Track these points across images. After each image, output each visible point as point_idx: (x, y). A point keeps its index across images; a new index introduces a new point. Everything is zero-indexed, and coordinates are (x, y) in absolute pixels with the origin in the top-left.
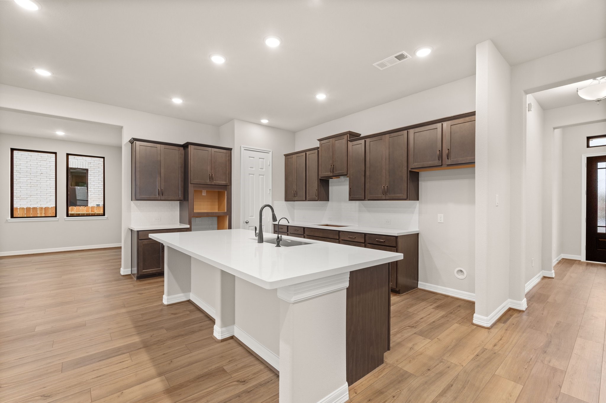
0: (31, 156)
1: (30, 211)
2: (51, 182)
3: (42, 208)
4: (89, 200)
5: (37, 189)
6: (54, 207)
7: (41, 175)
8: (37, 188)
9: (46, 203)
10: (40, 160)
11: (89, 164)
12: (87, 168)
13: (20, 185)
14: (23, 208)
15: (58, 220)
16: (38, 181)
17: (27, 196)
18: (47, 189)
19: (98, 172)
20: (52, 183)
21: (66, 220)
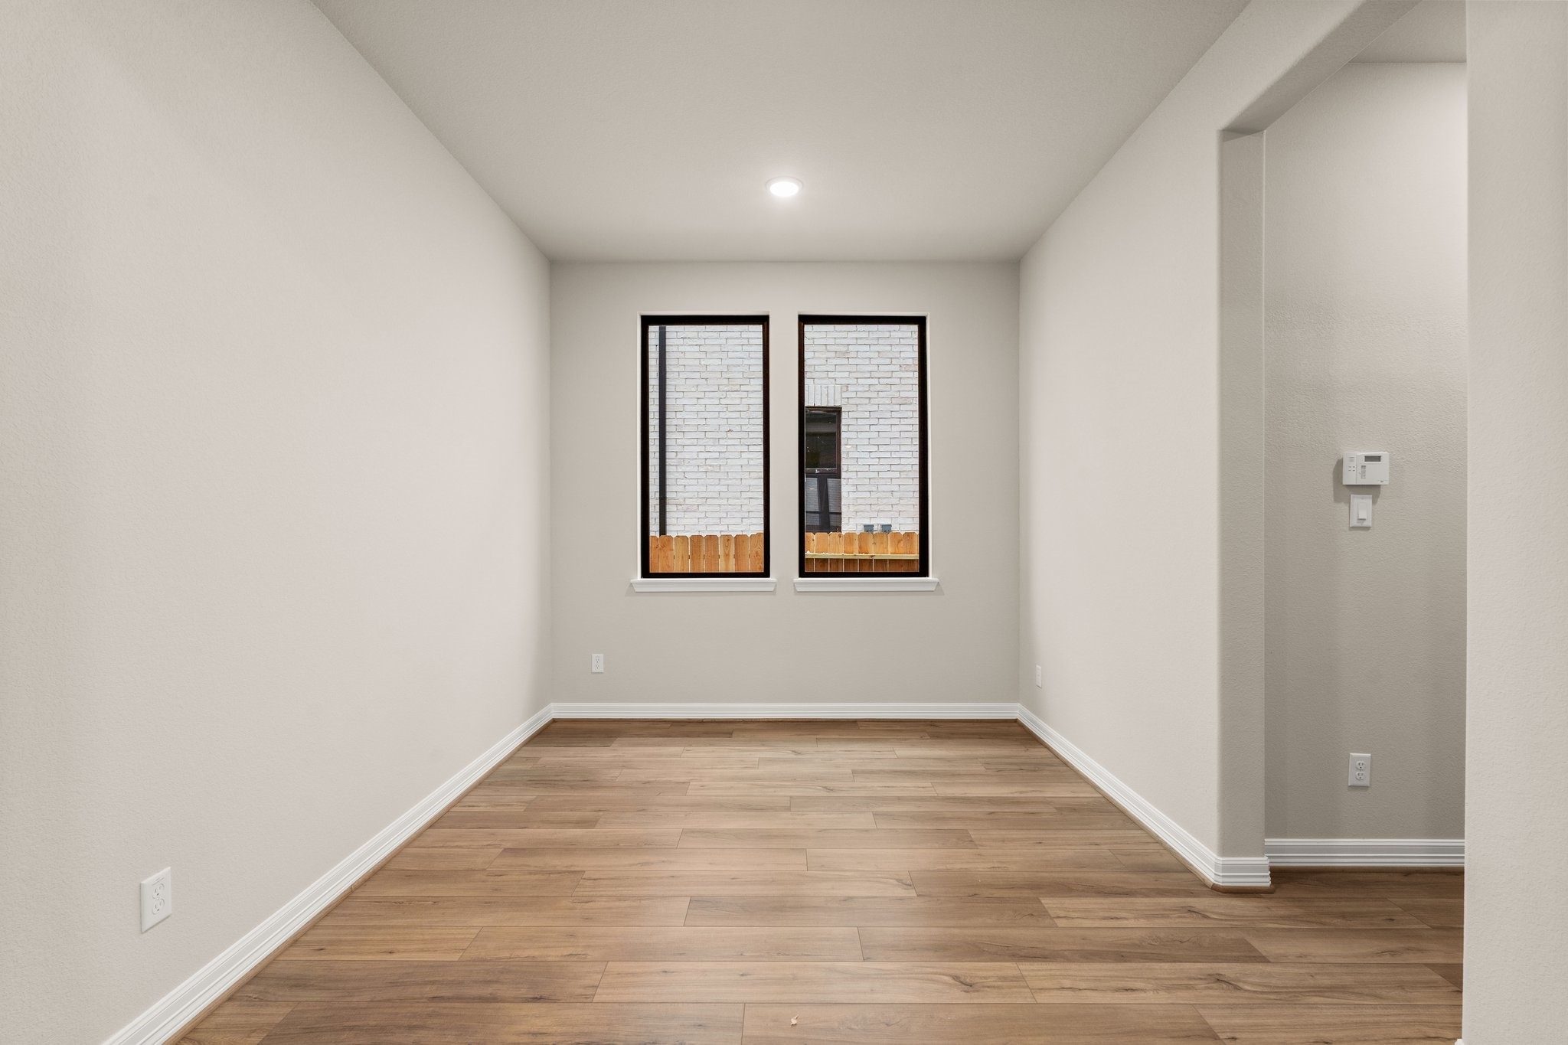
0: (706, 379)
1: (700, 547)
2: (751, 456)
3: (727, 538)
4: (844, 509)
5: (720, 479)
6: (759, 534)
7: (730, 435)
8: (719, 476)
9: (738, 521)
10: (726, 389)
11: (844, 389)
12: (838, 404)
13: (684, 469)
14: (684, 538)
15: (775, 589)
16: (722, 455)
17: (699, 501)
18: (742, 477)
19: (867, 415)
20: (752, 459)
21: (798, 589)
